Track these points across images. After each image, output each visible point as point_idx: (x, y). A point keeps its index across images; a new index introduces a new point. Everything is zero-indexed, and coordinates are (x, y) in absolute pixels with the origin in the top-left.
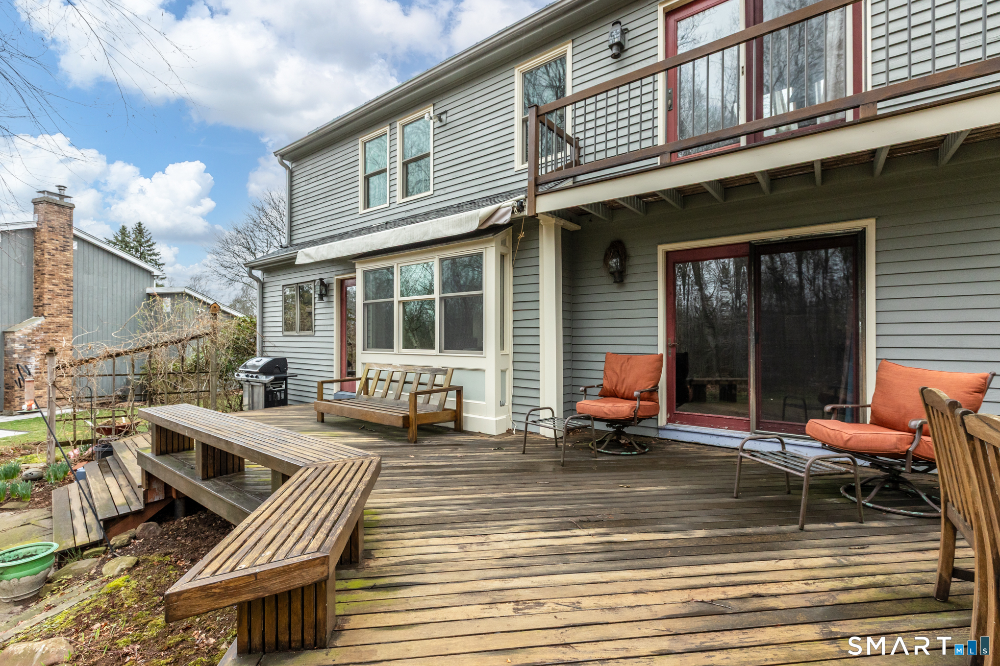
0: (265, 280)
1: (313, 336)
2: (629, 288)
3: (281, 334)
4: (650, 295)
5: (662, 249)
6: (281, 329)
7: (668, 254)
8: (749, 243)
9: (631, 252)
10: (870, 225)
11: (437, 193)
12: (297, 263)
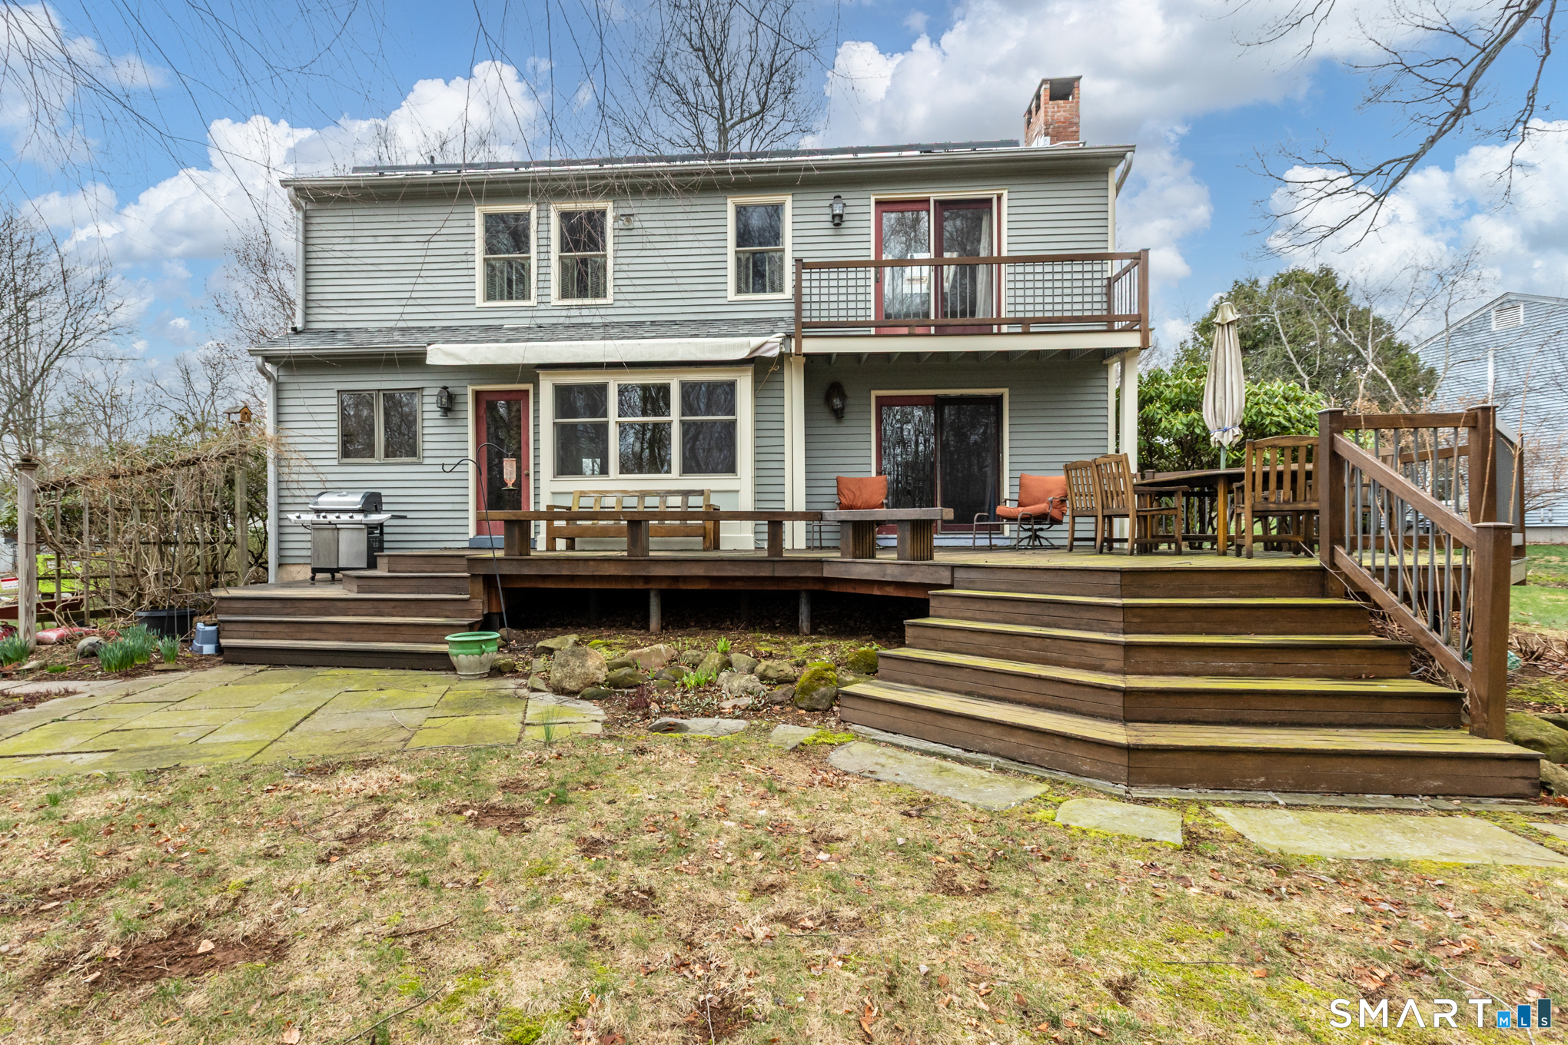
0: (282, 379)
1: (421, 464)
2: (846, 423)
3: (335, 462)
4: (864, 430)
5: (874, 393)
6: (335, 455)
7: (877, 398)
8: (936, 396)
9: (848, 393)
10: (1005, 392)
11: (618, 304)
12: (428, 362)
